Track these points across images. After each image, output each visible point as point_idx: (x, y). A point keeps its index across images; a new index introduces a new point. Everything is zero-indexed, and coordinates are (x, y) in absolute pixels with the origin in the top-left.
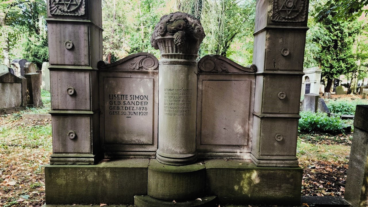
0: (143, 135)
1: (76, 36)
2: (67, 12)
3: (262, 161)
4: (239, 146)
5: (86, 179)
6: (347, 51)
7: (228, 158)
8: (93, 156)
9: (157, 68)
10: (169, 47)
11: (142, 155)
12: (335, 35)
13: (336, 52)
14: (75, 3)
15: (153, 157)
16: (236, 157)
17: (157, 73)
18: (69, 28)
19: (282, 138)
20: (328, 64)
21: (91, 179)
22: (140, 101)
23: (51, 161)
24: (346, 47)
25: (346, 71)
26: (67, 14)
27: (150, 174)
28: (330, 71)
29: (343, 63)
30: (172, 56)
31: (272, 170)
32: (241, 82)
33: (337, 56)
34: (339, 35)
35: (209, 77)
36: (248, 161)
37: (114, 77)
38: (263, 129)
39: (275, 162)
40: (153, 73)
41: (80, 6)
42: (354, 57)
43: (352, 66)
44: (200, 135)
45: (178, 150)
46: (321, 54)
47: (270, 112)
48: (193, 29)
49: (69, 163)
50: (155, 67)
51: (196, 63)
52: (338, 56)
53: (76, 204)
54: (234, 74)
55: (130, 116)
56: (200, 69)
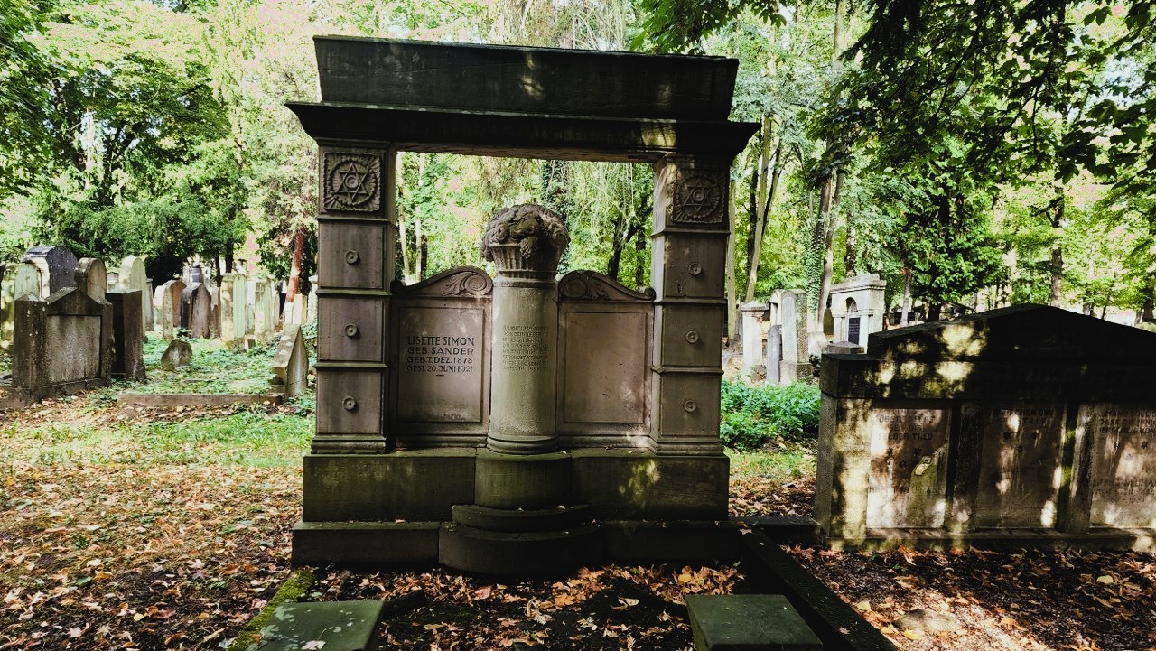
0: (463, 406)
1: (363, 243)
2: (351, 206)
3: (663, 446)
4: (630, 425)
5: (372, 477)
6: (973, 228)
7: (611, 445)
8: (384, 439)
9: (490, 293)
10: (511, 259)
11: (461, 442)
12: (938, 185)
13: (944, 230)
14: (364, 192)
15: (481, 445)
16: (625, 444)
17: (490, 301)
18: (354, 231)
19: (694, 407)
20: (924, 263)
21: (381, 476)
22: (460, 347)
23: (313, 447)
24: (971, 216)
25: (975, 283)
26: (350, 209)
27: (479, 466)
28: (932, 282)
29: (965, 259)
30: (516, 274)
31: (680, 459)
32: (631, 316)
33: (948, 241)
34: (949, 185)
35: (577, 307)
36: (643, 449)
37: (417, 307)
38: (664, 391)
39: (685, 446)
40: (484, 300)
41: (373, 197)
42: (995, 245)
43: (991, 269)
44: (562, 405)
45: (526, 429)
46: (906, 235)
47: (674, 363)
48: (551, 232)
49: (344, 451)
50: (488, 290)
51: (554, 284)
52: (951, 241)
53: (355, 520)
54: (619, 303)
55: (443, 373)
56: (562, 295)
